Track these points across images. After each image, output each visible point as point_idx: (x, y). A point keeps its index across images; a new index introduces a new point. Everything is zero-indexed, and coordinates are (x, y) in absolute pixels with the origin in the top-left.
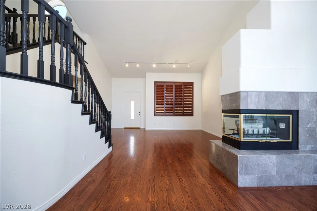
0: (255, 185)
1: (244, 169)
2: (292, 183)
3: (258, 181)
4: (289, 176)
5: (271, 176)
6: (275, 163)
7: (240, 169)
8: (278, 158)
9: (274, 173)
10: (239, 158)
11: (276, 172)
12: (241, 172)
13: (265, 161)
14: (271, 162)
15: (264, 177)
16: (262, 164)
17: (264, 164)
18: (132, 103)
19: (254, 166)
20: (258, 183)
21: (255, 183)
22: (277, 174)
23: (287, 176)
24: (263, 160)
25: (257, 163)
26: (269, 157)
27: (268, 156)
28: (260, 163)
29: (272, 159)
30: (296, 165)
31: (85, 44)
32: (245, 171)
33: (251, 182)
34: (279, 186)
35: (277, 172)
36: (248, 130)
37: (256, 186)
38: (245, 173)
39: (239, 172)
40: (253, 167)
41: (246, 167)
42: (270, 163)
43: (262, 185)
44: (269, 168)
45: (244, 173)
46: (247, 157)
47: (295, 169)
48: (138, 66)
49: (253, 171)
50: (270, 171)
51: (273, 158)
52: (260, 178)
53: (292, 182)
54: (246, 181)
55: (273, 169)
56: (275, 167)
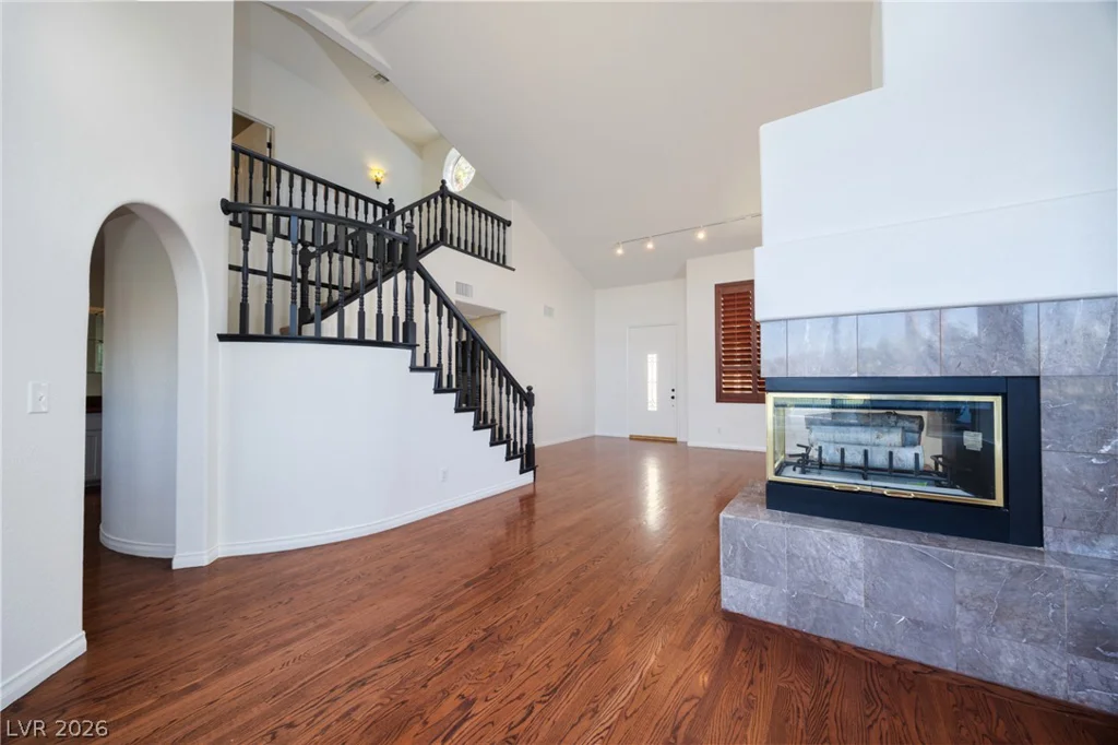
0: (779, 618)
1: (739, 560)
2: (945, 659)
3: (789, 607)
4: (929, 627)
5: (842, 605)
6: (861, 565)
7: (725, 555)
8: (870, 550)
9: (855, 595)
10: (724, 523)
11: (862, 599)
12: (731, 565)
13: (818, 551)
14: (842, 559)
15: (814, 604)
16: (806, 559)
17: (814, 560)
18: (652, 359)
19: (773, 556)
20: (790, 615)
21: (780, 613)
22: (867, 606)
23: (917, 623)
24: (810, 545)
25: (784, 551)
26: (832, 539)
27: (828, 534)
28: (796, 552)
29: (844, 548)
30: (962, 592)
31: (509, 224)
32: (745, 566)
33: (766, 605)
34: (879, 650)
35: (866, 598)
36: (820, 448)
37: (785, 624)
38: (744, 574)
39: (724, 566)
40: (770, 559)
41: (748, 555)
42: (838, 561)
43: (806, 624)
44: (833, 578)
45: (738, 571)
46: (749, 524)
47: (958, 607)
48: (650, 246)
49: (773, 573)
50: (839, 587)
51: (848, 545)
52: (798, 603)
53: (943, 654)
54: (748, 599)
55: (849, 584)
56: (860, 579)
